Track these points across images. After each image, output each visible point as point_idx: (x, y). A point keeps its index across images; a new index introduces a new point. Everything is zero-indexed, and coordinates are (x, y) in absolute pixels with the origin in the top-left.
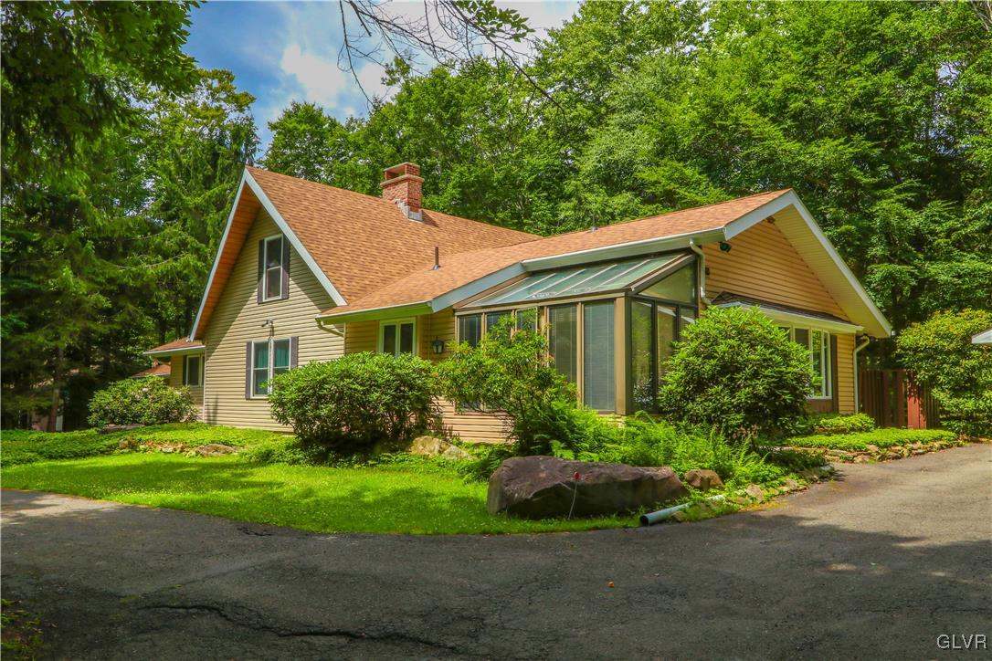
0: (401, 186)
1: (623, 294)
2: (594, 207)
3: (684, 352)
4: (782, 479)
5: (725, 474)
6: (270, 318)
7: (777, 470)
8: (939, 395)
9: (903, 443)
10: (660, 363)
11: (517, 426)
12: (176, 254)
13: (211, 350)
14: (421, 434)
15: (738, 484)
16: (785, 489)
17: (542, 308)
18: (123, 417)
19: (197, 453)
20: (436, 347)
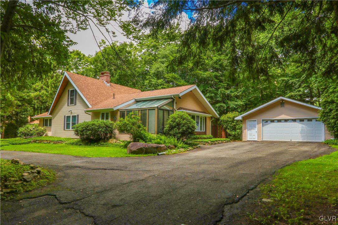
0: (105, 77)
1: (157, 108)
2: (153, 83)
3: (169, 121)
4: (188, 148)
5: (176, 146)
6: (71, 110)
7: (187, 146)
8: (228, 131)
9: (217, 141)
10: (165, 123)
11: (133, 136)
12: (40, 90)
13: (54, 117)
14: (111, 138)
15: (178, 148)
16: (188, 150)
17: (139, 110)
18: (28, 135)
19: (54, 143)
20: (114, 118)
